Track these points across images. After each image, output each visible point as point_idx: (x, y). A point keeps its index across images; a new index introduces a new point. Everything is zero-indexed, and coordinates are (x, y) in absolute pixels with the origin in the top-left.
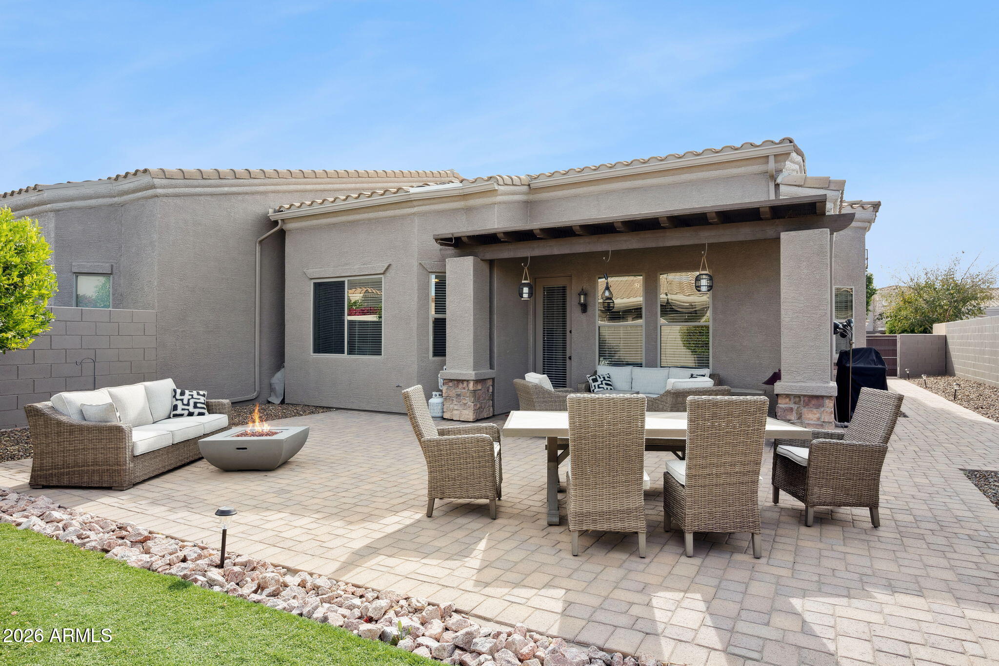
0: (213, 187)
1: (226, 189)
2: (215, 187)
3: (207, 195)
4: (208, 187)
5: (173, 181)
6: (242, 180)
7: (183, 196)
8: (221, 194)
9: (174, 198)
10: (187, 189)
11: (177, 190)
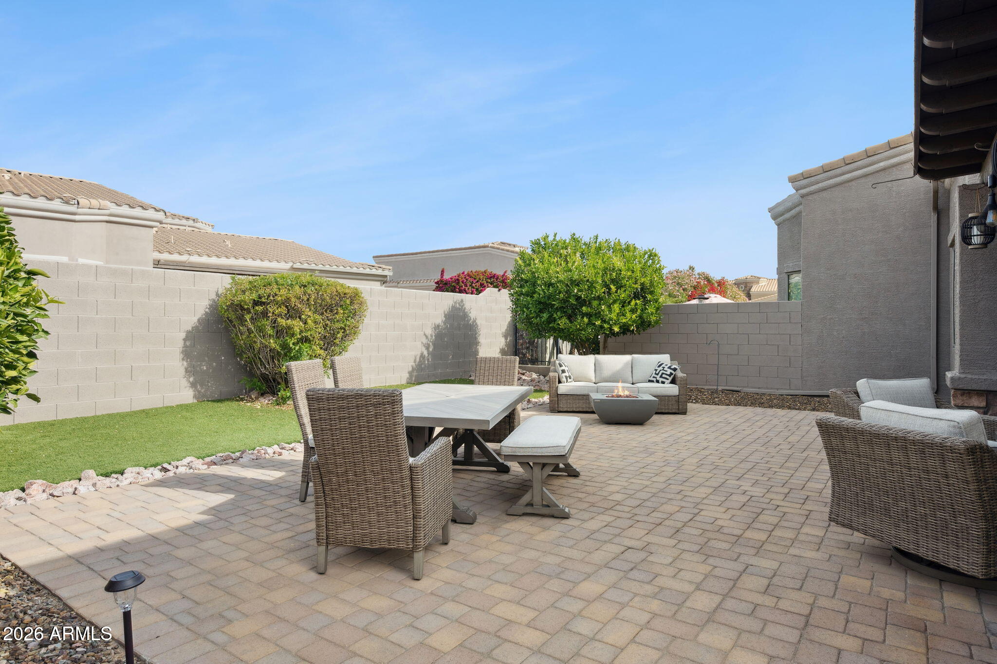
0: (862, 169)
1: (882, 164)
2: (865, 167)
3: (858, 178)
4: (857, 170)
5: (813, 178)
6: (903, 147)
7: (830, 188)
8: (878, 172)
9: (820, 193)
10: (831, 180)
11: (820, 185)
